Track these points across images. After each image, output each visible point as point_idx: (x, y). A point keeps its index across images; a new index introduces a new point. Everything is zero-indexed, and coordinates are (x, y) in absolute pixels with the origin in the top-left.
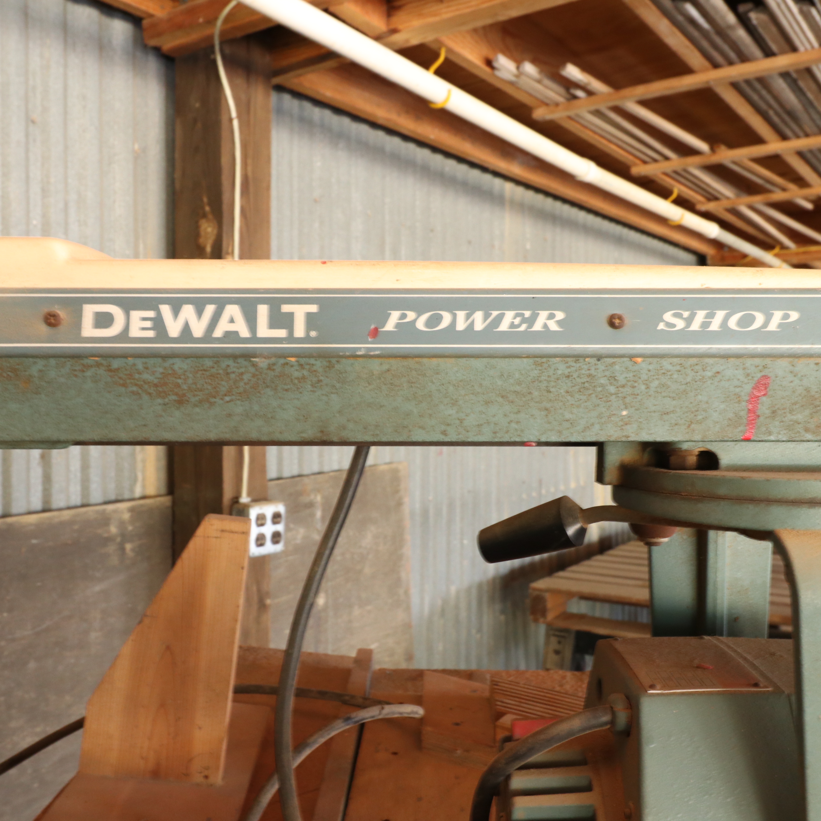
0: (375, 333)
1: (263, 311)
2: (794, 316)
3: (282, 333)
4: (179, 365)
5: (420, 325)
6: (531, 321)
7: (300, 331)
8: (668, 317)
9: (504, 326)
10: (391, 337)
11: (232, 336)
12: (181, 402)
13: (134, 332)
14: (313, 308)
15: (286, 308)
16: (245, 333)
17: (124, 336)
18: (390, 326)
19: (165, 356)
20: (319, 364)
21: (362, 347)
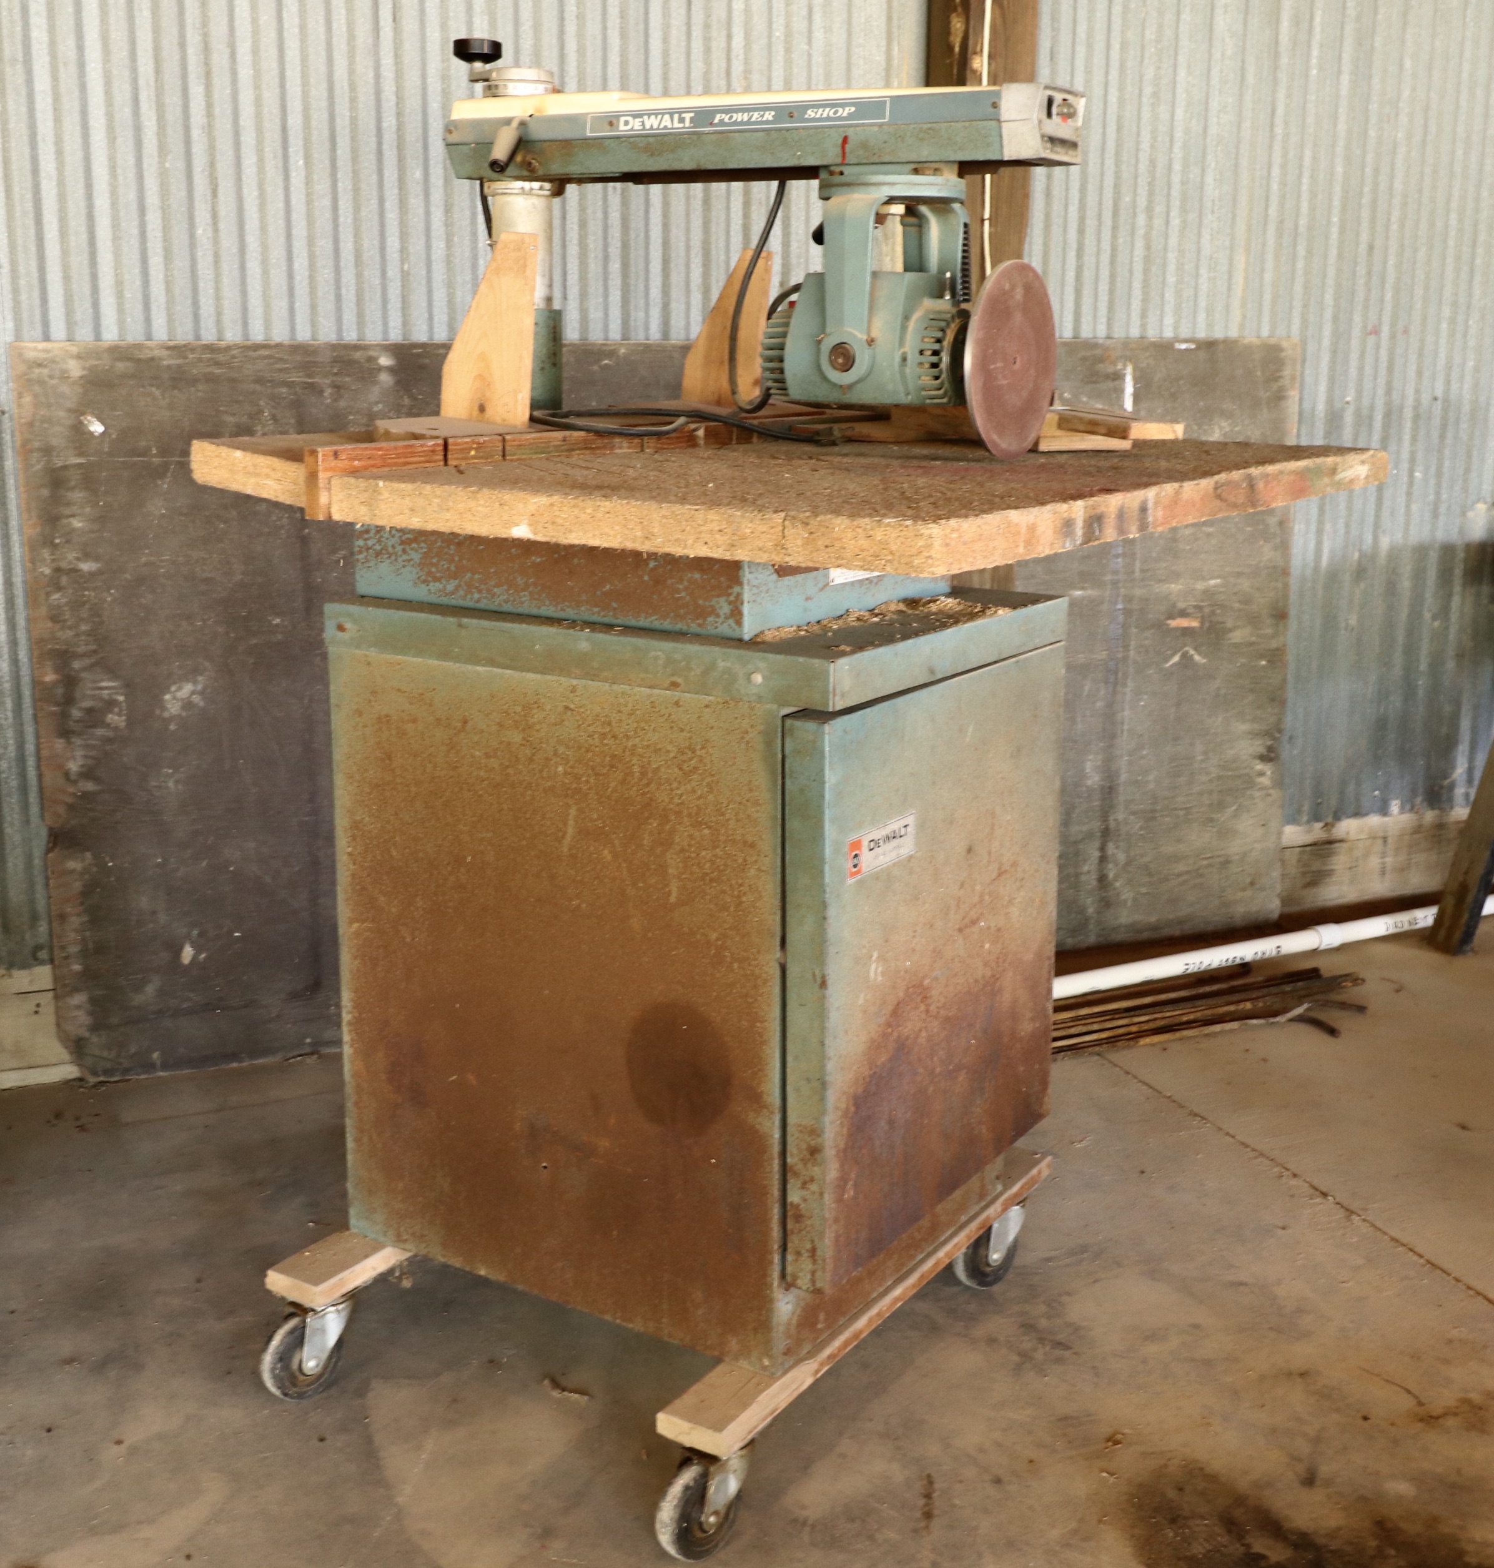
0: (711, 124)
1: (676, 116)
2: (853, 109)
3: (681, 125)
4: (651, 140)
5: (726, 120)
6: (762, 116)
7: (687, 124)
8: (809, 112)
9: (753, 119)
10: (717, 125)
11: (666, 127)
12: (652, 155)
13: (636, 128)
14: (692, 115)
15: (684, 115)
16: (670, 126)
17: (632, 129)
18: (716, 121)
19: (647, 136)
20: (695, 137)
21: (707, 129)
